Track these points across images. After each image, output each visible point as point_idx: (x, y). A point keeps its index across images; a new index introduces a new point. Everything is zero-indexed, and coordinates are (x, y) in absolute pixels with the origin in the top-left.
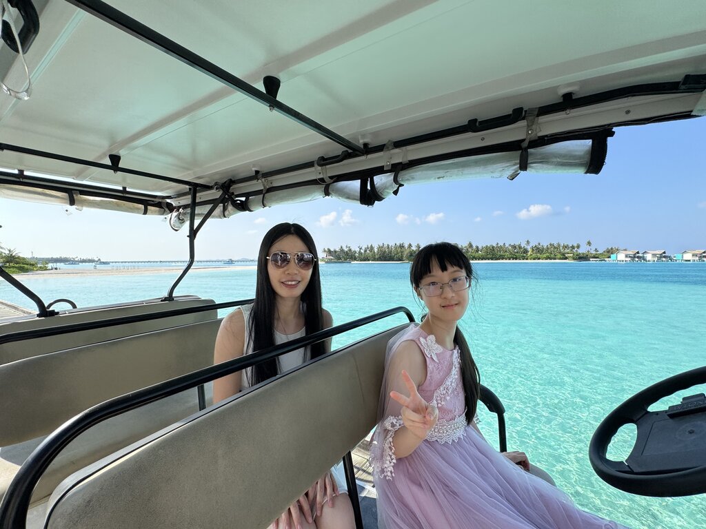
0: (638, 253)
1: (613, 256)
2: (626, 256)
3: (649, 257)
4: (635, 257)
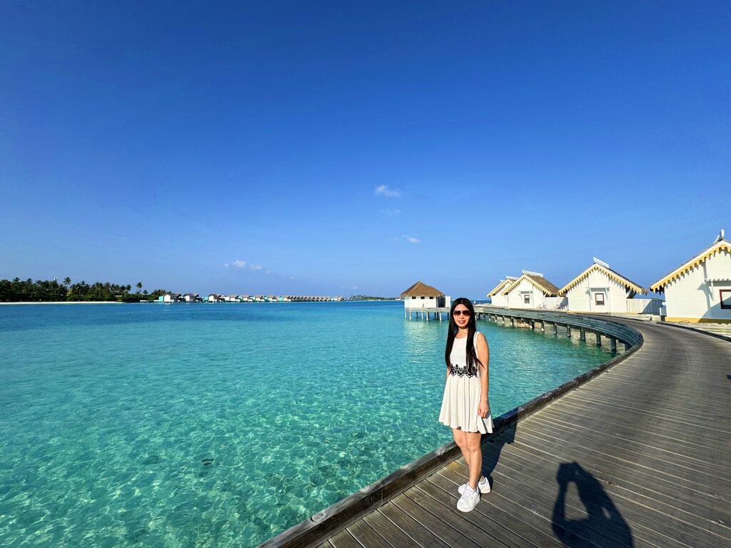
0: (180, 295)
1: (161, 298)
2: (171, 298)
3: (187, 298)
4: (177, 299)
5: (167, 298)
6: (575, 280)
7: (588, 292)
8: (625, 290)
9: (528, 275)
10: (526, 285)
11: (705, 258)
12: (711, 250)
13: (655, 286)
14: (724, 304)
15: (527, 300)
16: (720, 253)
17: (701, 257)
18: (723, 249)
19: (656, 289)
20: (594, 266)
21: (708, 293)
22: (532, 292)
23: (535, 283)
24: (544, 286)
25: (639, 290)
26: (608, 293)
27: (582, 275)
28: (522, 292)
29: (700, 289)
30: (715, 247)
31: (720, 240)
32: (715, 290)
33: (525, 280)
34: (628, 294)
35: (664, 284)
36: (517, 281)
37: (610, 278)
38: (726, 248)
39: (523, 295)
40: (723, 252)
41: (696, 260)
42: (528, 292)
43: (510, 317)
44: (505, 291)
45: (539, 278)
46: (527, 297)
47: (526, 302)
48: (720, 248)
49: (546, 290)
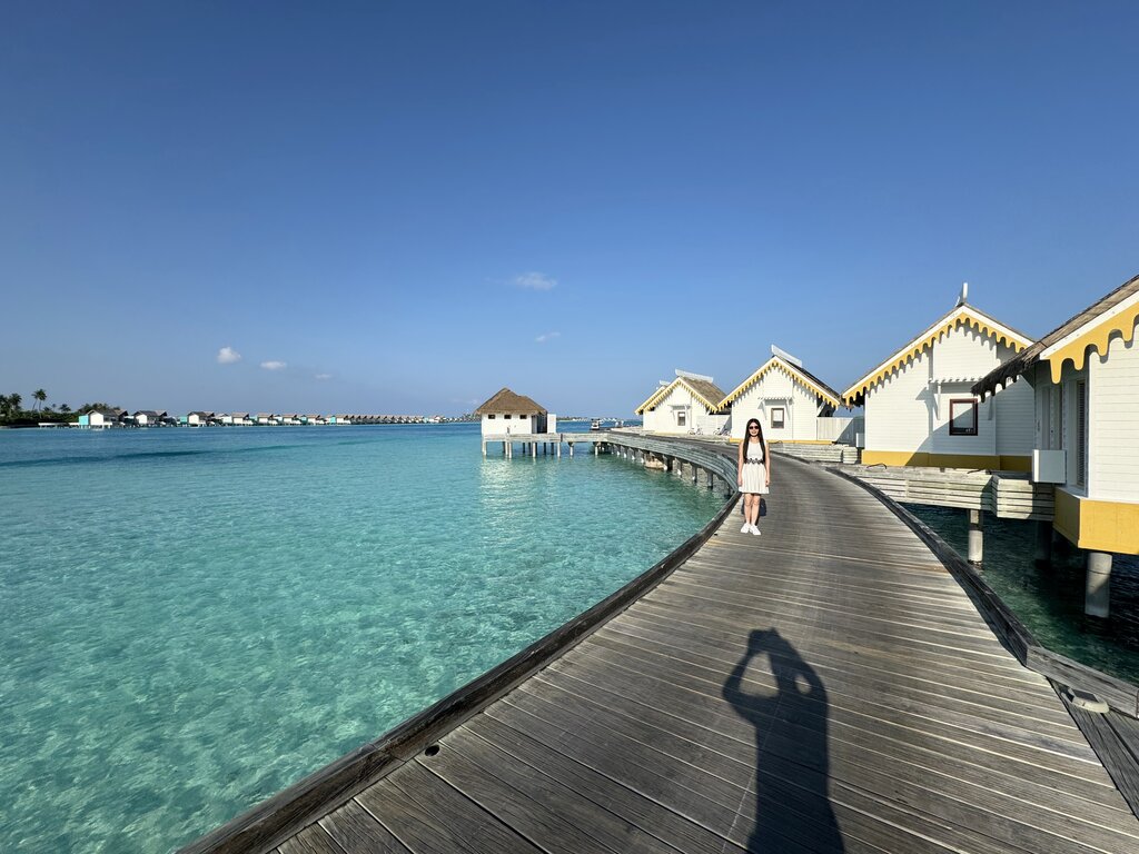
0: (126, 414)
1: (83, 420)
2: (106, 420)
3: (142, 419)
4: (120, 420)
5: (97, 419)
6: (743, 385)
7: (761, 407)
8: (815, 402)
9: (685, 379)
10: (681, 396)
11: (933, 339)
12: (943, 324)
13: (850, 393)
14: (955, 426)
15: (682, 420)
16: (957, 330)
17: (926, 338)
18: (963, 321)
19: (851, 398)
20: (772, 361)
21: (933, 406)
22: (689, 407)
23: (695, 391)
24: (707, 397)
25: (835, 402)
26: (790, 407)
27: (753, 377)
28: (675, 407)
29: (919, 398)
30: (950, 319)
31: (960, 304)
32: (943, 399)
33: (679, 387)
34: (820, 410)
35: (865, 388)
36: (668, 389)
37: (795, 381)
38: (968, 320)
39: (676, 412)
40: (961, 329)
41: (918, 343)
42: (683, 407)
43: (636, 450)
44: (651, 405)
45: (705, 383)
46: (682, 415)
47: (679, 424)
48: (958, 321)
49: (709, 404)
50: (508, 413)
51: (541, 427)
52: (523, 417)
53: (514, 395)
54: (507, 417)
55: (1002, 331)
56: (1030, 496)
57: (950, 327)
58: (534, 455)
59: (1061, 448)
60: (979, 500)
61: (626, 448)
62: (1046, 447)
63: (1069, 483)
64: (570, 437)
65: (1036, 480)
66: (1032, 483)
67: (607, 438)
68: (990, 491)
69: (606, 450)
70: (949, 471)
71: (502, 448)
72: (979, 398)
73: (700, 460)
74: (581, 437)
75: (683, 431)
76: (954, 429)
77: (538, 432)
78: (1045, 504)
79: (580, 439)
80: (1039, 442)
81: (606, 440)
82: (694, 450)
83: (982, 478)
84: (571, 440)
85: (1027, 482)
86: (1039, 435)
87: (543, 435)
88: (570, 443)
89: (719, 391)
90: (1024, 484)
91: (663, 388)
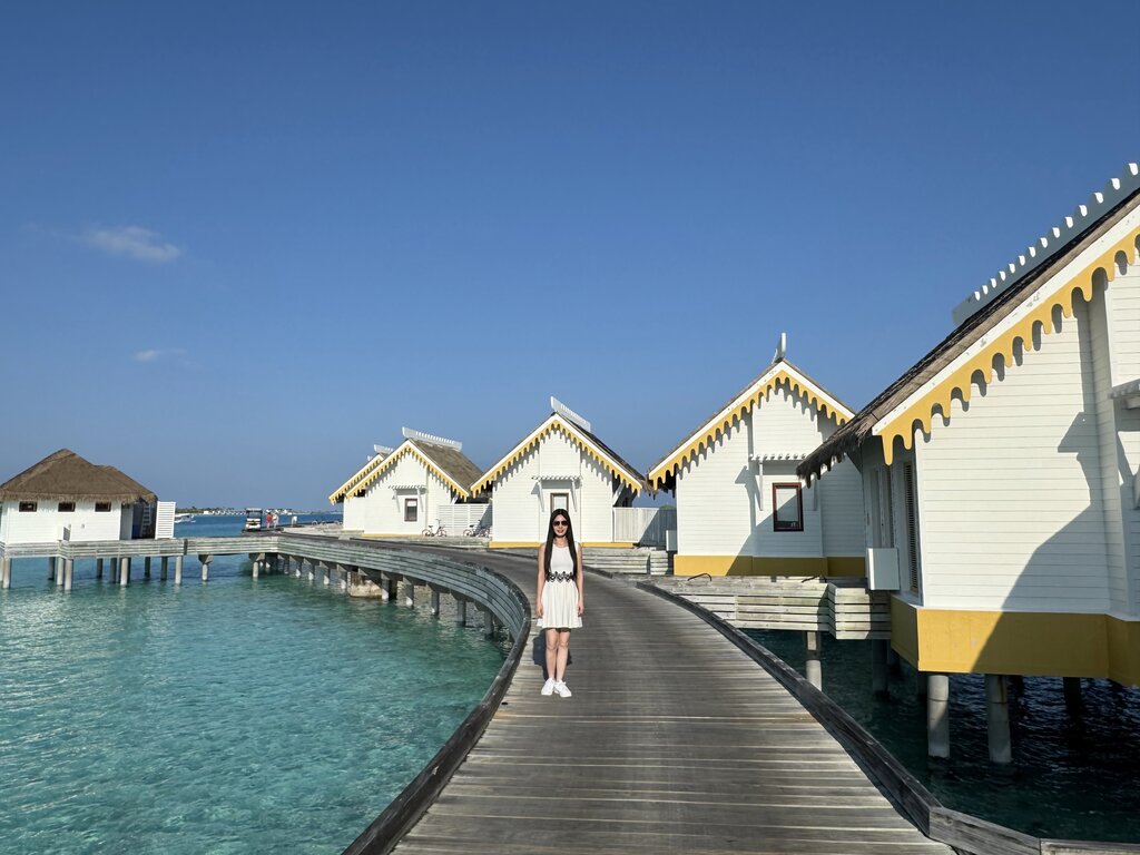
6: (509, 457)
7: (536, 491)
8: (611, 483)
9: (418, 444)
10: (412, 471)
11: (752, 402)
12: (761, 383)
13: (657, 473)
14: (780, 519)
15: (411, 513)
16: (776, 393)
17: (743, 400)
18: (783, 382)
19: (660, 480)
20: (551, 420)
21: (754, 492)
22: (423, 491)
23: (433, 465)
24: (453, 474)
25: (637, 485)
26: (577, 491)
27: (525, 443)
28: (400, 491)
29: (738, 481)
30: (769, 378)
31: (779, 360)
32: (766, 482)
33: (409, 457)
34: (616, 497)
35: (676, 466)
36: (390, 459)
37: (584, 454)
38: (787, 380)
39: (402, 498)
40: (781, 391)
41: (735, 407)
42: (412, 491)
43: (332, 565)
44: (360, 486)
45: (448, 451)
46: (411, 504)
47: (407, 519)
48: (778, 380)
49: (456, 486)
50: (68, 499)
51: (141, 525)
52: (102, 507)
53: (84, 464)
54: (66, 507)
55: (824, 398)
56: (867, 608)
57: (769, 387)
58: (123, 582)
59: (892, 546)
60: (815, 618)
61: (315, 562)
62: (878, 546)
63: (903, 589)
64: (205, 545)
65: (873, 588)
66: (868, 591)
67: (278, 545)
68: (827, 605)
69: (275, 567)
70: (781, 580)
71: (49, 569)
72: (804, 483)
73: (447, 579)
74: (225, 544)
75: (414, 530)
76: (779, 524)
77: (135, 537)
78: (882, 617)
79: (223, 549)
80: (869, 538)
81: (274, 550)
82: (436, 563)
83: (816, 587)
84: (206, 550)
85: (863, 590)
86: (869, 529)
87: (147, 542)
88: (202, 558)
89: (470, 466)
90: (860, 592)
91: (379, 457)
